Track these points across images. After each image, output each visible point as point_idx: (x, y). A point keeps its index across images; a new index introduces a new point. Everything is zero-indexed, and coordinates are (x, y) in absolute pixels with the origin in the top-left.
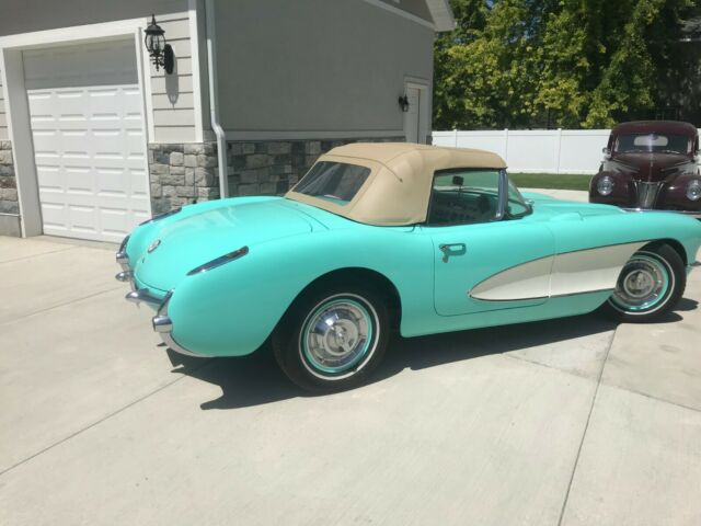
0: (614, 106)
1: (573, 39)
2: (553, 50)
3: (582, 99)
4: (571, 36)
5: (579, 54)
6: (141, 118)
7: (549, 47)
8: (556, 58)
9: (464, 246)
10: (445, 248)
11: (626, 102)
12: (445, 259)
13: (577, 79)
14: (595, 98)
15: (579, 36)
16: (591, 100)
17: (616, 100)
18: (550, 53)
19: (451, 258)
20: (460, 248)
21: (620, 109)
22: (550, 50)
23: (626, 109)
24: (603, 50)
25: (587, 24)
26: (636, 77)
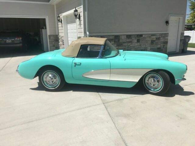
6: (76, 30)
9: (81, 63)
10: (75, 64)
12: (75, 66)
19: (76, 66)
20: (80, 64)
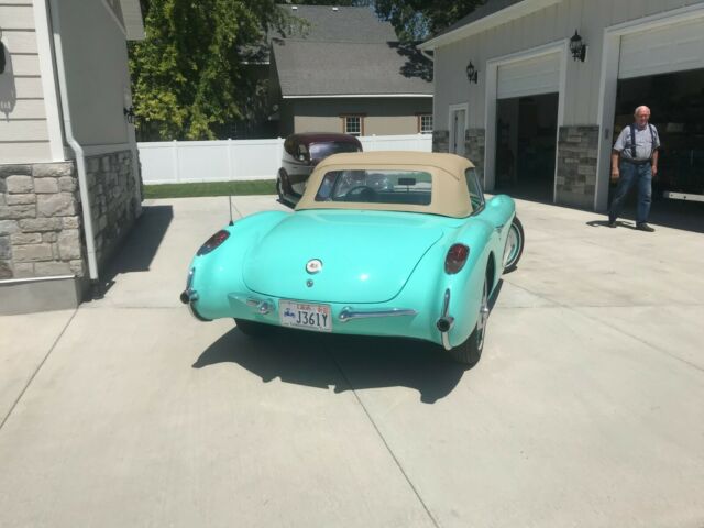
0: (213, 119)
1: (165, 55)
2: (146, 63)
3: (184, 112)
4: (161, 51)
5: (173, 69)
7: (142, 60)
8: (151, 71)
11: (222, 116)
13: (174, 93)
14: (193, 111)
15: (171, 52)
16: (190, 114)
17: (212, 114)
18: (145, 67)
21: (218, 122)
22: (142, 63)
23: (222, 122)
24: (195, 67)
25: (175, 42)
26: (225, 93)
